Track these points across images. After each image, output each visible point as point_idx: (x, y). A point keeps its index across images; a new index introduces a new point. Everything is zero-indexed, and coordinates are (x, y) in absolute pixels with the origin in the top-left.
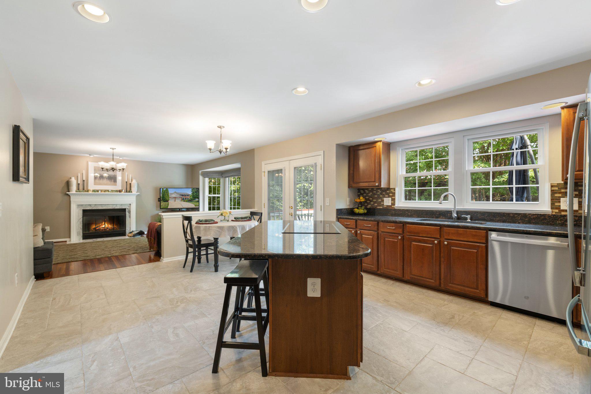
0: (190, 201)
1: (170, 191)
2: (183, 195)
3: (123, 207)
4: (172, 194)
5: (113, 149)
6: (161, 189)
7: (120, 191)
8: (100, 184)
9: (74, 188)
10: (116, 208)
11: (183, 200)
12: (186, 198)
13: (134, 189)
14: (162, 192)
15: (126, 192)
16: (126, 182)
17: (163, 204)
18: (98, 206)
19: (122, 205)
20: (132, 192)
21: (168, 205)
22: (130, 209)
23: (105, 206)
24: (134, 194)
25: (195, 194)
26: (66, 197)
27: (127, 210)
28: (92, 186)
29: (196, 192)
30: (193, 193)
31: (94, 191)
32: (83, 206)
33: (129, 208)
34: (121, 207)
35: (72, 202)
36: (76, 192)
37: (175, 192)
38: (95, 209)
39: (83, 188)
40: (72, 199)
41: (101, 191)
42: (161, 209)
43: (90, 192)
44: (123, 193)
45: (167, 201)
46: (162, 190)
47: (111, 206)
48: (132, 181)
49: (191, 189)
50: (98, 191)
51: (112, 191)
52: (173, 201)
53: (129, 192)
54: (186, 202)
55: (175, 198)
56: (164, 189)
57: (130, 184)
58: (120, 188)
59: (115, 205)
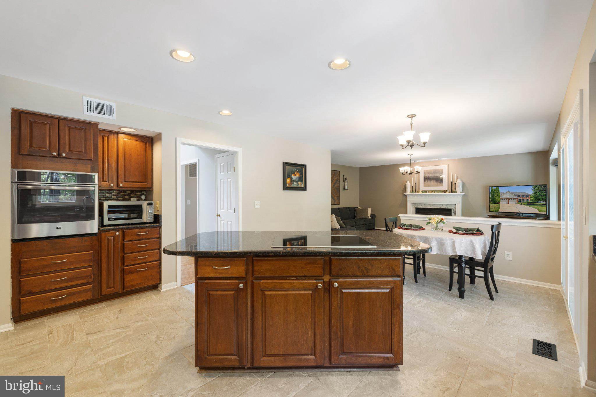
0: (531, 204)
1: (502, 190)
2: (519, 196)
3: (449, 208)
4: (503, 194)
5: (411, 155)
6: (490, 188)
7: (445, 192)
8: (429, 186)
9: (409, 190)
10: (442, 208)
11: (520, 201)
12: (523, 200)
13: (459, 189)
14: (491, 191)
15: (451, 192)
16: (451, 182)
17: (493, 206)
18: (427, 205)
19: (448, 205)
20: (456, 193)
21: (499, 207)
22: (455, 210)
23: (433, 205)
24: (459, 195)
25: (538, 194)
26: (405, 197)
27: (452, 211)
28: (422, 188)
29: (540, 191)
30: (535, 193)
31: (422, 192)
32: (416, 204)
33: (454, 208)
34: (446, 208)
35: (408, 201)
36: (410, 193)
37: (508, 192)
38: (425, 207)
39: (415, 190)
40: (409, 199)
41: (429, 192)
42: (490, 212)
43: (421, 193)
44: (447, 193)
45: (498, 203)
46: (492, 189)
47: (438, 205)
48: (457, 181)
49: (532, 186)
50: (426, 192)
51: (438, 191)
52: (506, 203)
53: (454, 192)
54: (524, 205)
55: (508, 199)
56: (494, 188)
57: (455, 184)
58: (446, 189)
59: (441, 205)
